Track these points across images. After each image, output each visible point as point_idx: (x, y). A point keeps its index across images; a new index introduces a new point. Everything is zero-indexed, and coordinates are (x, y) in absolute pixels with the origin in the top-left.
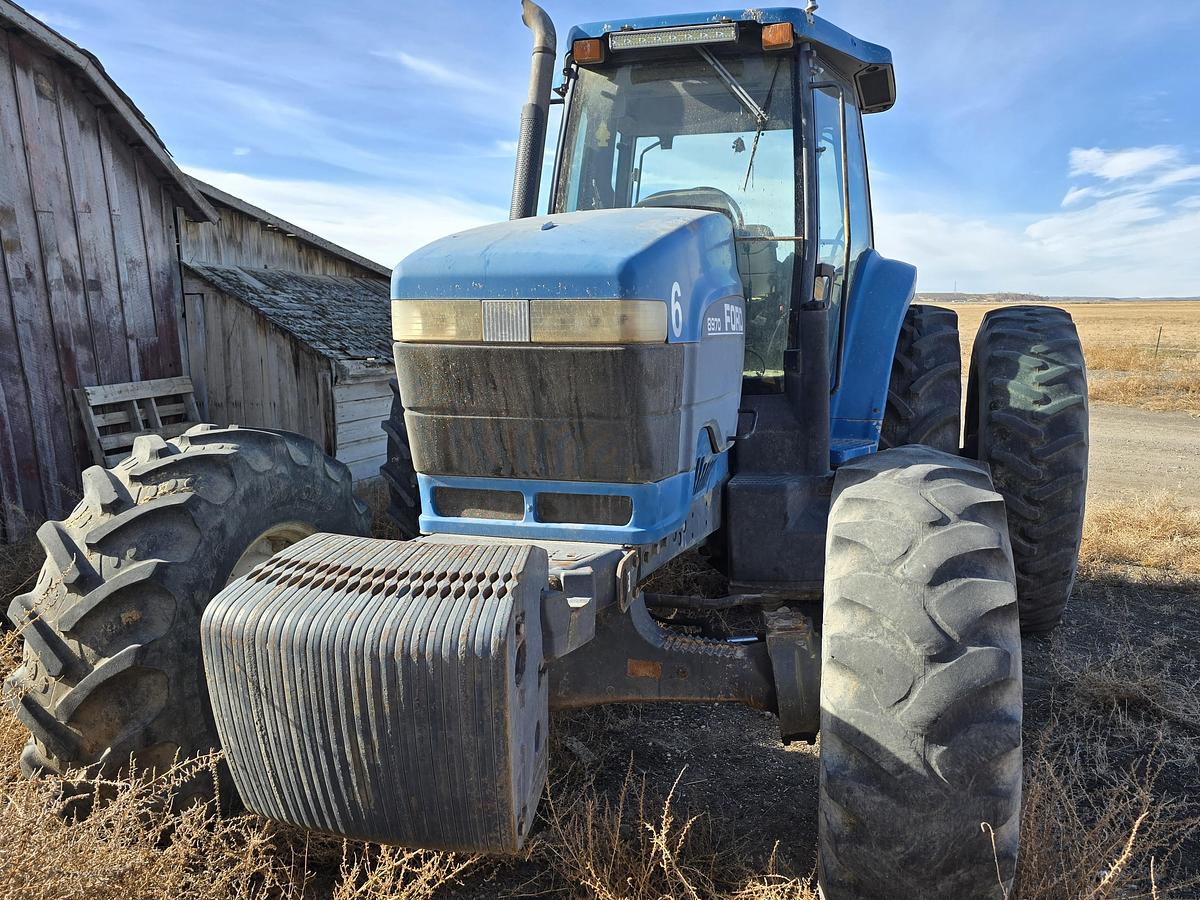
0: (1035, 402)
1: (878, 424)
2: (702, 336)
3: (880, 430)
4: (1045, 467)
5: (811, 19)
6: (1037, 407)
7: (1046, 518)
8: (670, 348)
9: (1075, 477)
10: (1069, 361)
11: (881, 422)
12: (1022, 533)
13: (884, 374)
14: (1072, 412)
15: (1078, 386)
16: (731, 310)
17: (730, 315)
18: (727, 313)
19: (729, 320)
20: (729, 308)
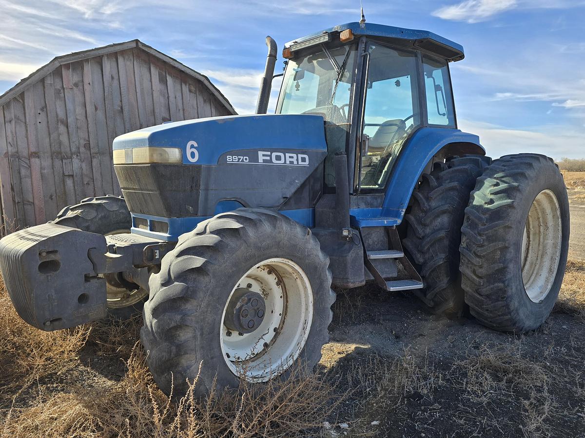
0: (486, 203)
1: (402, 211)
2: (219, 163)
3: (403, 214)
4: (484, 237)
5: (363, 26)
6: (486, 206)
7: (485, 265)
8: (185, 166)
9: (500, 245)
10: (513, 182)
11: (404, 210)
12: (474, 272)
13: (410, 187)
14: (505, 209)
15: (514, 195)
16: (274, 154)
17: (270, 156)
18: (264, 155)
19: (268, 158)
20: (269, 153)
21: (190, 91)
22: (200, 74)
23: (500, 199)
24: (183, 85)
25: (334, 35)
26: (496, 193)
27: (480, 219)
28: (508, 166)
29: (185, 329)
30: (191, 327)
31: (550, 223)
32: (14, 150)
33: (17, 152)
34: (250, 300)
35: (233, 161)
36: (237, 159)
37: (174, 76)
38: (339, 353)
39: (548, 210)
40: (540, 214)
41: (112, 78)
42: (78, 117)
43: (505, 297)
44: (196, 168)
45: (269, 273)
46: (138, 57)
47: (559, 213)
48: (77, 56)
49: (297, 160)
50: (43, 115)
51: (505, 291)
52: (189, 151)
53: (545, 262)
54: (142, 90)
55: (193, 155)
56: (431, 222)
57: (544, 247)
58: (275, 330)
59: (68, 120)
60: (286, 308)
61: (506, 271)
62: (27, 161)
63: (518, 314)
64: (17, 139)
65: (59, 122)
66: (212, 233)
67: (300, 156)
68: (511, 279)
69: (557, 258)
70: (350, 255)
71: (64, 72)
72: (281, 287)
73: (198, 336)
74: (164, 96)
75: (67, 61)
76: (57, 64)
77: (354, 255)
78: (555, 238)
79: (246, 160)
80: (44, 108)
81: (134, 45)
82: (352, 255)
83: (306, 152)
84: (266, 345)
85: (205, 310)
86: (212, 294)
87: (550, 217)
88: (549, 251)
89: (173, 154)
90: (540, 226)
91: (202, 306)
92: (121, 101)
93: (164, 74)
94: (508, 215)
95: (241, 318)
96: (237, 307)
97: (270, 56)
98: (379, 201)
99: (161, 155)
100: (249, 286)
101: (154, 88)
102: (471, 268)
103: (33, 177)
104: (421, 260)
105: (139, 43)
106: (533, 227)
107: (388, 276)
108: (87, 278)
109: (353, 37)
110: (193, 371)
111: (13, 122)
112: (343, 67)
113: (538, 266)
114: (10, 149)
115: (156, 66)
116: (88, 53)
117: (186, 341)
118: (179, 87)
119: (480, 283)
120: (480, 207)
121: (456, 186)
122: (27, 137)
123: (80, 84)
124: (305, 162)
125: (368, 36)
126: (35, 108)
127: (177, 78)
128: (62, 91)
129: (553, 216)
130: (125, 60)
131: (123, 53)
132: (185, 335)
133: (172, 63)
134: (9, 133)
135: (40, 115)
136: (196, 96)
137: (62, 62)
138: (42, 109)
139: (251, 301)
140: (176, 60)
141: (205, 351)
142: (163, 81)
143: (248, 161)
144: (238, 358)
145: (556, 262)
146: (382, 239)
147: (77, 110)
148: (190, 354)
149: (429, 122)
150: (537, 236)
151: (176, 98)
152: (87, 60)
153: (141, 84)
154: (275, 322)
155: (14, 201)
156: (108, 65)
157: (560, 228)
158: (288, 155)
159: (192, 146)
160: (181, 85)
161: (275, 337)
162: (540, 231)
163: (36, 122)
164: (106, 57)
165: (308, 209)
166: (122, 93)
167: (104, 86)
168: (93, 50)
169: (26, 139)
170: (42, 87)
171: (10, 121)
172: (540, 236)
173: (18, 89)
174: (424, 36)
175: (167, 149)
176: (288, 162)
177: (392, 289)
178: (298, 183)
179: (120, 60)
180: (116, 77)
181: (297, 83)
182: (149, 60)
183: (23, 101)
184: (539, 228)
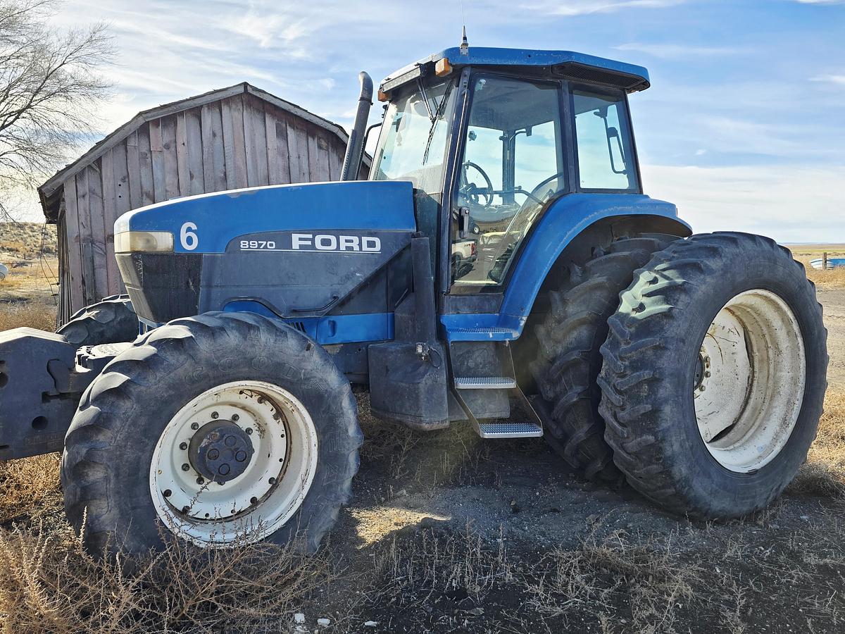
0: (633, 310)
1: (521, 319)
2: (228, 250)
3: (522, 323)
4: (627, 363)
5: (464, 52)
6: (634, 315)
7: (628, 407)
8: (179, 255)
9: (647, 374)
10: (678, 278)
11: (525, 318)
12: (615, 416)
13: (535, 283)
14: (658, 319)
15: (676, 298)
16: (318, 238)
17: (313, 240)
18: (300, 239)
19: (309, 243)
20: (310, 236)
21: (320, 147)
22: (332, 123)
23: (655, 303)
24: (310, 139)
25: (428, 68)
26: (649, 295)
27: (623, 334)
28: (679, 252)
29: (94, 467)
30: (101, 464)
31: (784, 344)
32: (88, 233)
33: (91, 235)
34: (222, 436)
35: (249, 248)
36: (256, 244)
37: (297, 128)
38: (396, 524)
39: (777, 323)
40: (764, 328)
41: (214, 135)
42: (167, 188)
43: (660, 458)
44: (195, 258)
45: (260, 401)
46: (249, 105)
47: (795, 327)
48: (166, 110)
49: (360, 245)
50: (124, 185)
51: (661, 448)
52: (184, 236)
53: (776, 407)
54: (253, 147)
55: (190, 241)
56: (565, 336)
57: (776, 383)
58: (271, 480)
59: (156, 193)
60: (289, 451)
61: (659, 417)
62: (103, 247)
63: (691, 487)
64: (91, 218)
65: (144, 195)
66: (150, 344)
67: (365, 240)
68: (668, 430)
69: (797, 402)
70: (424, 382)
71: (152, 131)
72: (281, 422)
73: (112, 477)
74: (283, 155)
75: (154, 116)
76: (141, 121)
77: (429, 382)
78: (795, 368)
79: (271, 246)
80: (126, 178)
81: (241, 90)
82: (427, 381)
83: (376, 233)
84: (254, 500)
85: (123, 444)
86: (134, 423)
87: (781, 335)
88: (785, 389)
89: (163, 241)
90: (767, 348)
91: (118, 438)
92: (225, 165)
93: (284, 125)
94: (662, 328)
95: (207, 460)
96: (203, 445)
97: (362, 99)
98: (494, 304)
99: (148, 241)
100: (235, 417)
101: (269, 146)
102: (611, 410)
103: (109, 267)
104: (551, 395)
105: (248, 87)
106: (758, 350)
107: (493, 416)
108: (46, 397)
109: (451, 69)
110: (103, 522)
111: (87, 197)
112: (441, 111)
113: (763, 413)
114: (82, 231)
115: (273, 116)
116: (182, 104)
117: (94, 483)
118: (304, 142)
119: (623, 433)
120: (627, 315)
121: (603, 283)
122: (103, 216)
123: (173, 145)
124: (375, 247)
125: (473, 66)
126: (114, 178)
127: (302, 130)
128: (149, 155)
129: (788, 333)
130: (232, 110)
131: (228, 101)
132: (96, 475)
133: (293, 110)
134: (81, 212)
135: (121, 187)
136: (328, 154)
137: (147, 117)
138: (123, 180)
139: (224, 439)
140: (298, 107)
141: (123, 498)
142: (282, 135)
143: (274, 247)
144: (207, 515)
145: (795, 408)
146: (491, 360)
147: (167, 180)
148: (100, 500)
149: (583, 186)
150: (765, 364)
151: (299, 157)
152: (181, 114)
153: (253, 141)
154: (273, 469)
155: (85, 297)
156: (208, 118)
157: (802, 353)
158: (342, 238)
159: (189, 229)
160: (308, 139)
161: (271, 491)
162: (768, 357)
163: (115, 196)
164: (206, 108)
165: (385, 314)
166: (226, 155)
167: (202, 145)
168: (187, 100)
169: (102, 218)
170: (124, 151)
171: (84, 196)
172: (769, 364)
173: (93, 154)
174: (565, 59)
175: (153, 233)
176: (343, 247)
177: (487, 435)
178: (360, 277)
179: (225, 110)
180: (219, 134)
181: (399, 135)
182: (263, 108)
183: (100, 169)
184: (768, 352)
